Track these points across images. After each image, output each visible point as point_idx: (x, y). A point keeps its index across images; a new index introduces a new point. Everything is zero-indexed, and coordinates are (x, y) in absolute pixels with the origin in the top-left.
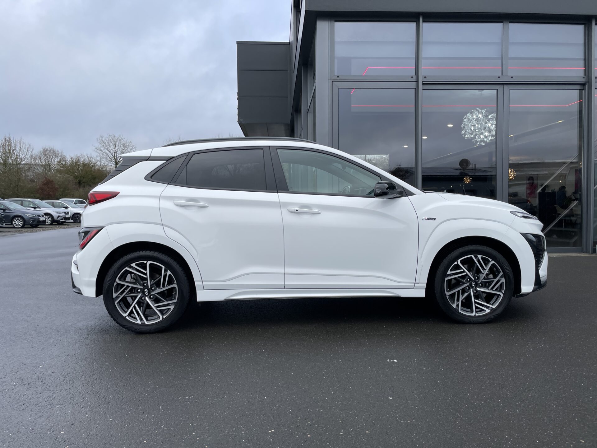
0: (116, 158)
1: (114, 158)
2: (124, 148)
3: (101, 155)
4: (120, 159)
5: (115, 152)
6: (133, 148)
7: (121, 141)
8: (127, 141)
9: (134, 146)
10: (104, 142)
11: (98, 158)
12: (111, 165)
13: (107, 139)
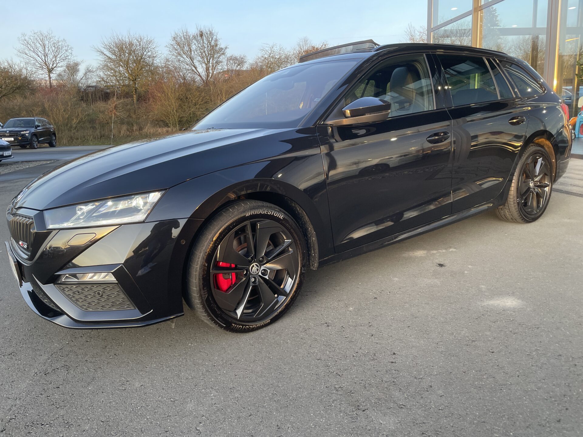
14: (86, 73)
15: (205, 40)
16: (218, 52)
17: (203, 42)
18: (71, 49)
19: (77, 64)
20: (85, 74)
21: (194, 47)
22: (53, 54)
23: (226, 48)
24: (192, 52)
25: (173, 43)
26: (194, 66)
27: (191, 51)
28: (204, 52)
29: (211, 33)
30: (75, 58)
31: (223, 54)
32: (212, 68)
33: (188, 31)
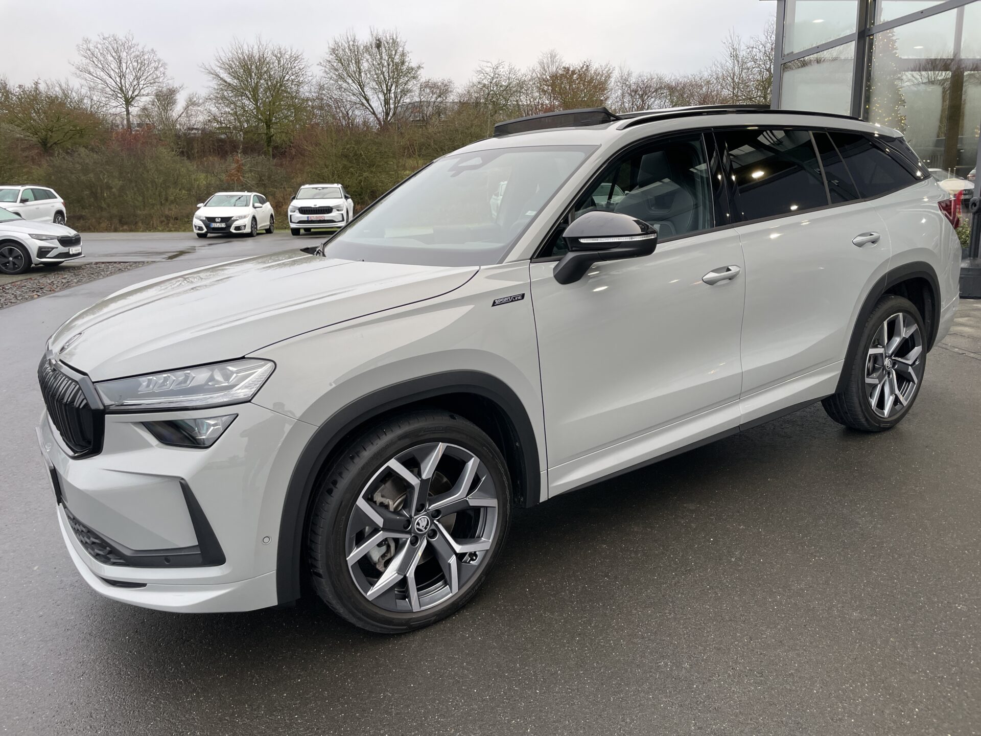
0: (124, 88)
1: (121, 89)
2: (139, 67)
3: (92, 83)
4: (133, 93)
5: (122, 76)
6: (160, 65)
7: (132, 49)
8: (146, 50)
9: (162, 62)
10: (93, 54)
11: (84, 91)
12: (117, 107)
13: (99, 46)
14: (188, 107)
15: (383, 54)
16: (406, 74)
17: (381, 58)
18: (164, 65)
19: (172, 92)
20: (186, 108)
21: (365, 65)
22: (134, 74)
23: (419, 67)
24: (362, 74)
25: (332, 57)
26: (365, 98)
27: (360, 73)
28: (383, 73)
29: (394, 42)
30: (170, 82)
31: (414, 78)
32: (395, 101)
33: (356, 38)
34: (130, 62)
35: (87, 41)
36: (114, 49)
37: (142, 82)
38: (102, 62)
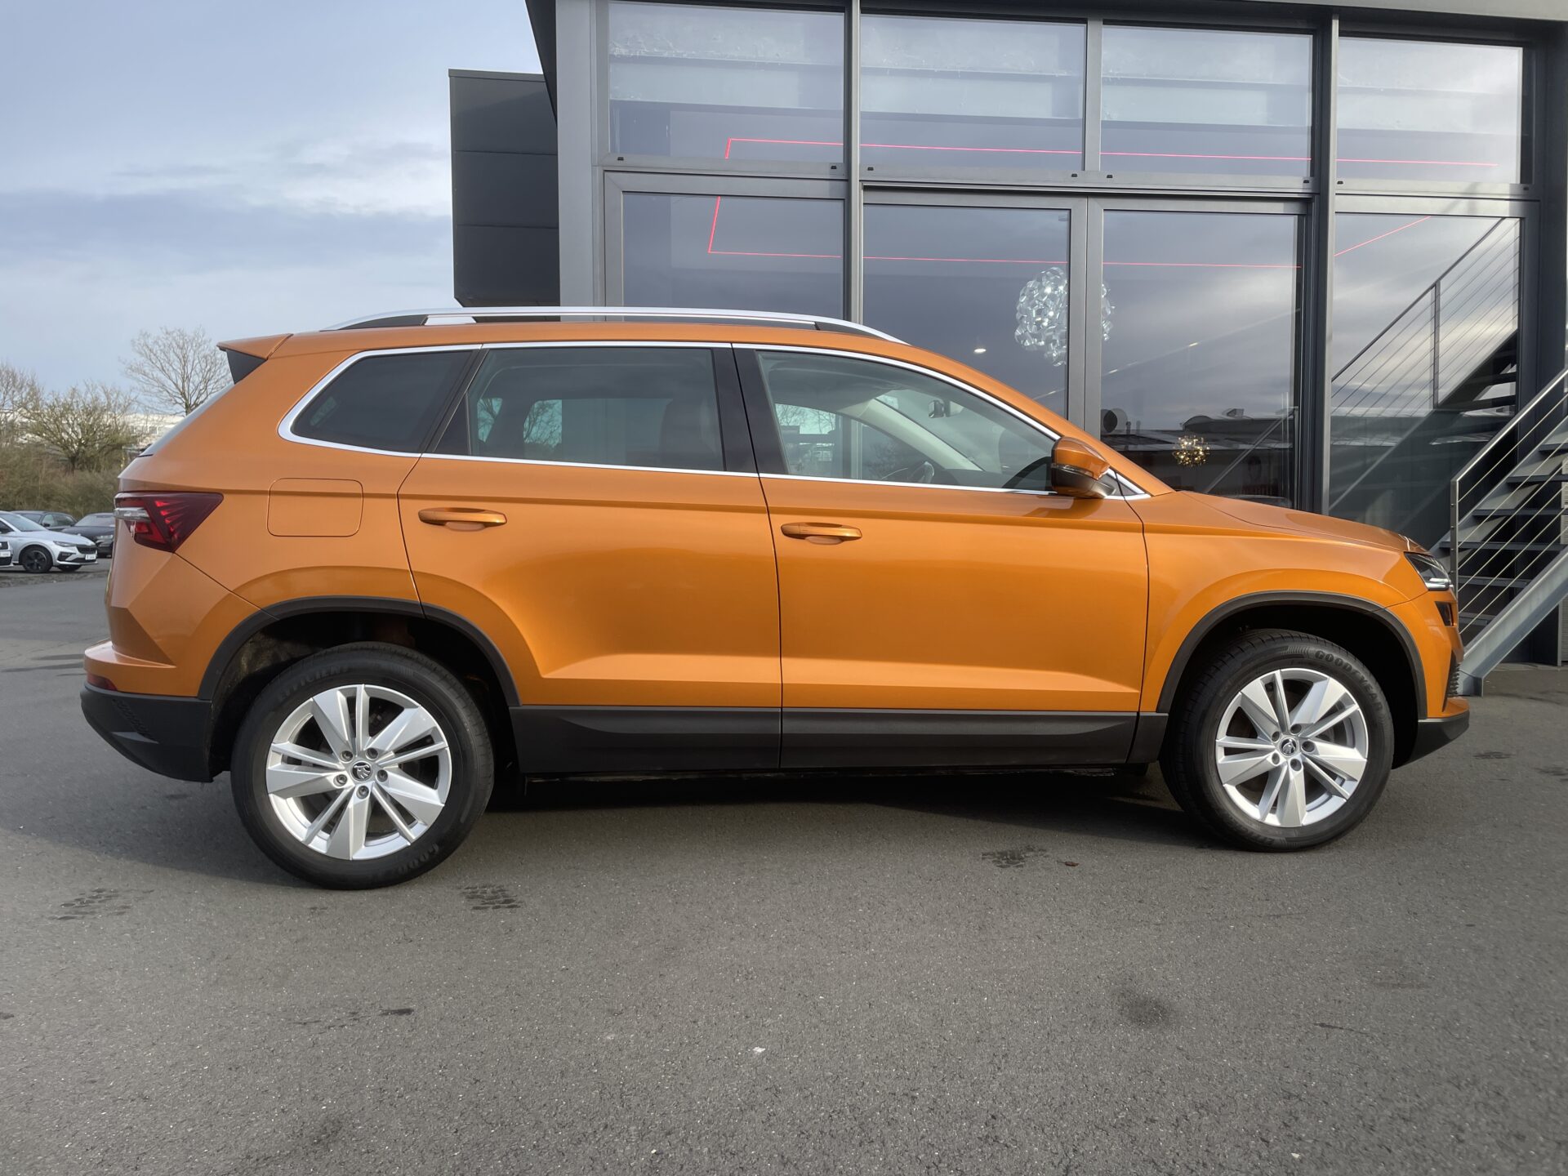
0: (186, 393)
1: (183, 394)
2: (208, 367)
3: (145, 386)
5: (186, 378)
7: (201, 347)
10: (151, 351)
13: (160, 343)
34: (197, 361)
35: (146, 335)
36: (178, 346)
37: (211, 387)
38: (162, 361)
